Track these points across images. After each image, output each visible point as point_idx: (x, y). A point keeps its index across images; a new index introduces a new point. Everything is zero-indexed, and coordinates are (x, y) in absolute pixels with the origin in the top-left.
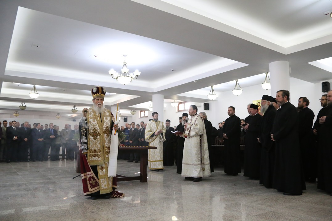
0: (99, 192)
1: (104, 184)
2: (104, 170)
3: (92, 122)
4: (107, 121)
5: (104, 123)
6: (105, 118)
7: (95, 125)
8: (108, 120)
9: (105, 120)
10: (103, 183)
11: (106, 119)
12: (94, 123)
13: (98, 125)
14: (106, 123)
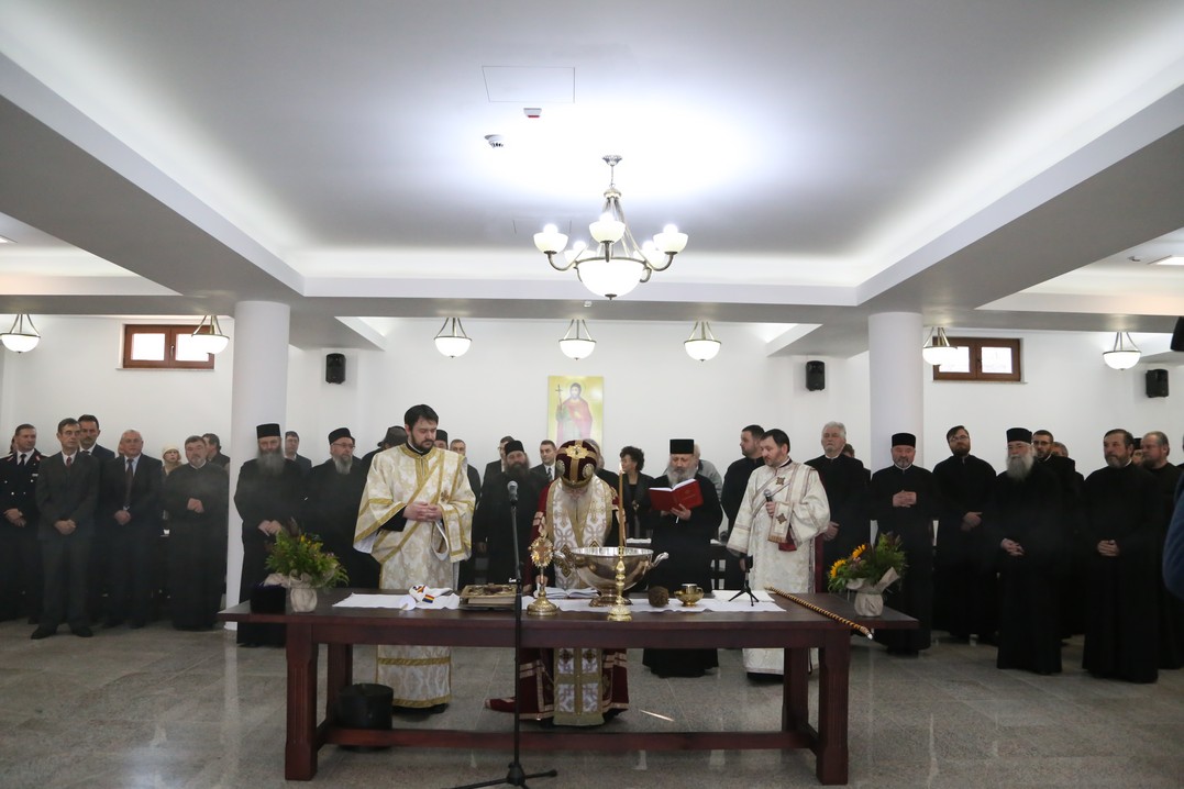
0: (552, 718)
1: (568, 699)
2: (571, 663)
3: (559, 526)
4: (594, 526)
5: (585, 532)
6: (589, 517)
7: (566, 537)
8: (600, 522)
9: (589, 522)
10: (564, 695)
11: (594, 520)
12: (564, 530)
13: (573, 536)
14: (592, 533)
